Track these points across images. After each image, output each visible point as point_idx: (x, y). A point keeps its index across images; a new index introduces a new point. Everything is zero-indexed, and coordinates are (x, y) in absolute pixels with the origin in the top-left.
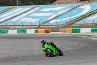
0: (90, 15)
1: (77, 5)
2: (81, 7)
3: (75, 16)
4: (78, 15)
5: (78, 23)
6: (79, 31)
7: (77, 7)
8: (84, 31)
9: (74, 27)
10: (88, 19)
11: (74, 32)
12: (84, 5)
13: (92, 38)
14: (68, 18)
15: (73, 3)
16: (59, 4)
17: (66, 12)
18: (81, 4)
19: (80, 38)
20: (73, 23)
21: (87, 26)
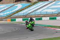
0: (22, 10)
1: (13, 4)
2: (16, 5)
3: (12, 11)
4: (14, 11)
5: (14, 15)
6: (15, 20)
7: (13, 6)
8: (18, 20)
9: (12, 18)
10: (20, 12)
11: (12, 21)
12: (17, 4)
13: (23, 24)
14: (8, 13)
15: (11, 3)
16: (2, 4)
17: (7, 9)
18: (16, 4)
19: (16, 24)
20: (11, 15)
21: (20, 17)
